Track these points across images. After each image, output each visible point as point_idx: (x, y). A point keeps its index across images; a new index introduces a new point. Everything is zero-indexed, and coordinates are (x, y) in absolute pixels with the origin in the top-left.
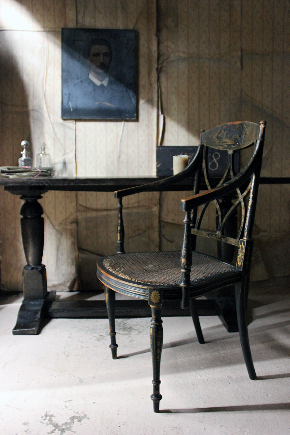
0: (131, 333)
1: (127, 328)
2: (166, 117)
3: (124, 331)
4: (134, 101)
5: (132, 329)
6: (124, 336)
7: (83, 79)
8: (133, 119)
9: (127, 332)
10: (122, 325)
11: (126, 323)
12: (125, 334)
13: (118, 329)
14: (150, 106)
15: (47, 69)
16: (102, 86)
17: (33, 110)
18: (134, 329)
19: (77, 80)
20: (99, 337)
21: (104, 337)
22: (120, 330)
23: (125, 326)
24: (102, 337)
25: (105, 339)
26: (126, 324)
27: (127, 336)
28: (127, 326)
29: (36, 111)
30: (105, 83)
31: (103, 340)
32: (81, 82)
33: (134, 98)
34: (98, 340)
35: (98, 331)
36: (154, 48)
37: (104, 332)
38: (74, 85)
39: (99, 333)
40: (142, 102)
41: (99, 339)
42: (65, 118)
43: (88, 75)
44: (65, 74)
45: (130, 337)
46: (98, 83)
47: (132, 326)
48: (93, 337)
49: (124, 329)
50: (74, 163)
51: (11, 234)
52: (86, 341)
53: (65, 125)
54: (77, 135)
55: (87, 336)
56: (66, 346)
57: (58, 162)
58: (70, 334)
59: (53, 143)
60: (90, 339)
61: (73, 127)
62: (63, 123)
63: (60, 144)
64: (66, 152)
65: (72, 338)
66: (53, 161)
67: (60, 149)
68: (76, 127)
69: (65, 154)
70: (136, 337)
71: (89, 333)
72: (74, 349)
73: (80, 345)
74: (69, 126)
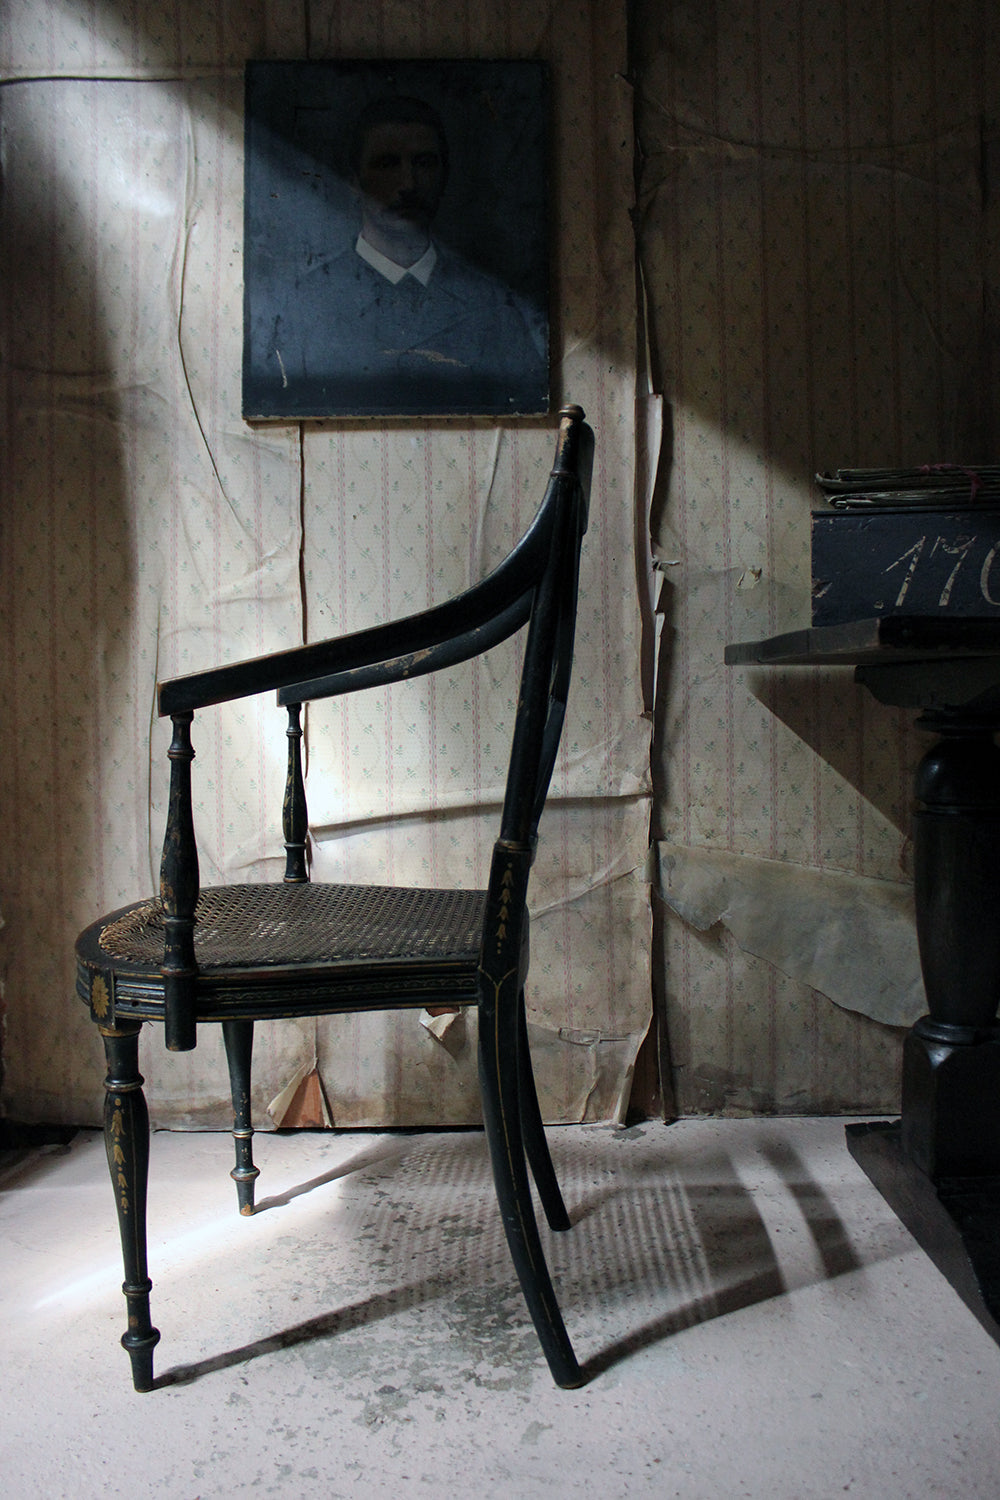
0: (536, 1372)
1: (514, 1346)
2: (674, 403)
3: (497, 1365)
4: (540, 343)
5: (538, 1350)
6: (498, 1395)
7: (330, 258)
8: (538, 415)
9: (515, 1373)
10: (488, 1321)
11: (512, 1313)
12: (502, 1385)
13: (473, 1349)
14: (607, 365)
15: (189, 224)
16: (409, 282)
17: (133, 389)
19: (309, 263)
20: (376, 1400)
21: (402, 1401)
22: (480, 1359)
23: (508, 1332)
24: (392, 1398)
25: (403, 1413)
26: (511, 1319)
27: (511, 1396)
28: (514, 1331)
29: (145, 391)
30: (422, 272)
31: (396, 1423)
32: (325, 268)
33: (543, 331)
34: (372, 1420)
35: (375, 1362)
36: (622, 130)
37: (402, 1367)
38: (297, 284)
39: (379, 1374)
40: (572, 347)
41: (379, 1411)
42: (260, 417)
43: (355, 241)
44: (260, 239)
45: (527, 1400)
46: (393, 273)
48: (350, 1397)
50: (298, 601)
51: (42, 891)
52: (308, 1428)
53: (258, 447)
54: (309, 485)
55: (317, 1395)
56: (208, 1460)
57: (233, 598)
58: (243, 1379)
59: (211, 520)
60: (334, 1416)
61: (294, 448)
62: (252, 437)
63: (240, 523)
64: (265, 556)
65: (246, 1402)
66: (213, 593)
67: (241, 542)
68: (305, 450)
69: (261, 564)
70: (557, 1405)
71: (331, 1370)
72: (243, 1485)
73: (278, 1457)
74: (277, 451)
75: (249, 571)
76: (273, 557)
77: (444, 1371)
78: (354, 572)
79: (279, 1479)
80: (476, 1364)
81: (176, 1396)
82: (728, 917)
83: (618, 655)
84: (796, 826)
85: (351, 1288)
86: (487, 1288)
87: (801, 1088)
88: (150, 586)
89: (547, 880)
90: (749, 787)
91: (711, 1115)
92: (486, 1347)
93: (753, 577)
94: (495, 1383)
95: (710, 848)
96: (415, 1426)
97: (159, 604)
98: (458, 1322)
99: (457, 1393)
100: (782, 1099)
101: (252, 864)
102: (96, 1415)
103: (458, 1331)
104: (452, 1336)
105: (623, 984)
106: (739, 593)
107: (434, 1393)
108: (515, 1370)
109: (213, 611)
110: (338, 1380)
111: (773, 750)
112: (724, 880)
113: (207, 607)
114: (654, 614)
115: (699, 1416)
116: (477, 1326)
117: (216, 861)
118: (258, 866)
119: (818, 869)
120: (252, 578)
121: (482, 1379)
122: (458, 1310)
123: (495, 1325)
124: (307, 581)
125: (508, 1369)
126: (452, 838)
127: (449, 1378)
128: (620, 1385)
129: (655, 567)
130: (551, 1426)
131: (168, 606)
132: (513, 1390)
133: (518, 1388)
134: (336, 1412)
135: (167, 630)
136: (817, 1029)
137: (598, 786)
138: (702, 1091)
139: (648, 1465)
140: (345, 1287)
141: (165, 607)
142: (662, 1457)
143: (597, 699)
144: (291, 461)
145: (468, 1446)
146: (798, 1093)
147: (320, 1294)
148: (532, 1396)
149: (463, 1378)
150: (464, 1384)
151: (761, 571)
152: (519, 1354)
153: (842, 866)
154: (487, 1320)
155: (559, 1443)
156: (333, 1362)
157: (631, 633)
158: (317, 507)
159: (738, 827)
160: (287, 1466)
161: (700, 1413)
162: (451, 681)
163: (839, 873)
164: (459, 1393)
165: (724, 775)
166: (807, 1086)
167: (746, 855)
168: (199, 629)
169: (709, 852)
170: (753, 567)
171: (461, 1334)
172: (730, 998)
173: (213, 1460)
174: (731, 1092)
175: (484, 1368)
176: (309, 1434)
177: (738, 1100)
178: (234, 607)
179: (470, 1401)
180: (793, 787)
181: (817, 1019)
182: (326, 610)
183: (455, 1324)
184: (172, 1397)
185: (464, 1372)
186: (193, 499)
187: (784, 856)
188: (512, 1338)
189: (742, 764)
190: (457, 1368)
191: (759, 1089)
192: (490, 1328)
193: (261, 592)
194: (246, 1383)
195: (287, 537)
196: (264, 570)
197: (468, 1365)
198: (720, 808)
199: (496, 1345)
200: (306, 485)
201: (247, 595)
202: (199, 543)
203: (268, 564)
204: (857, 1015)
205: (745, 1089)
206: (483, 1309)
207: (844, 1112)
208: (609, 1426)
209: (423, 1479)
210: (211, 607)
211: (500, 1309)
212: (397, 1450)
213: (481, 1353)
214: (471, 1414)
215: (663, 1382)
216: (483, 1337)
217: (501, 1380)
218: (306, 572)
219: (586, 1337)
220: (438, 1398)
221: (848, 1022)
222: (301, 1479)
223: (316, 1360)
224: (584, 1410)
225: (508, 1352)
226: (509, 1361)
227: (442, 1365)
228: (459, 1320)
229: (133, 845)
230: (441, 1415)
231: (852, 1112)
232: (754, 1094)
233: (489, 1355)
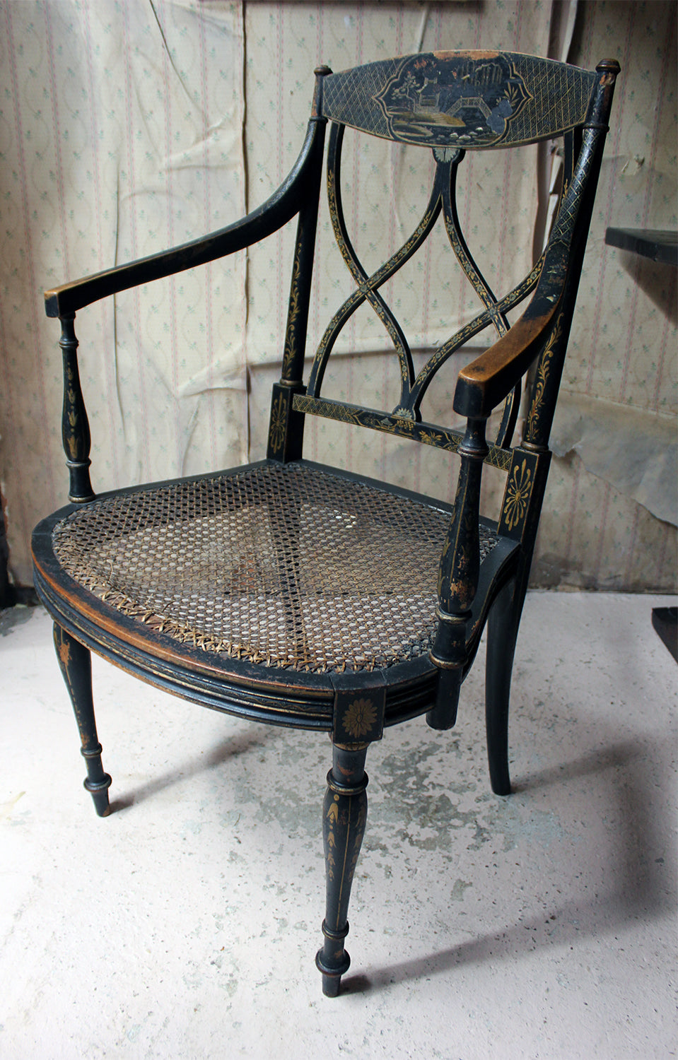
0: (452, 832)
1: (433, 807)
3: (423, 826)
5: (451, 812)
6: (428, 854)
9: (437, 833)
10: (410, 783)
11: (426, 776)
12: (428, 845)
13: (403, 810)
18: (457, 815)
22: (410, 820)
23: (426, 794)
26: (426, 782)
27: (437, 856)
28: (431, 793)
47: (449, 794)
49: (424, 810)
50: (241, 170)
51: (30, 412)
52: (292, 884)
53: (204, 21)
54: (251, 60)
55: (294, 853)
56: (224, 914)
57: (183, 165)
58: (236, 838)
59: (162, 90)
60: (310, 873)
61: (236, 24)
62: (198, 10)
63: (188, 93)
64: (211, 126)
65: (243, 860)
66: (165, 160)
67: (190, 113)
68: (247, 24)
69: (208, 134)
70: (473, 864)
71: (301, 830)
72: (254, 937)
73: (275, 911)
74: (222, 25)
75: (197, 141)
76: (219, 128)
77: (385, 831)
78: (290, 144)
79: (279, 931)
80: (407, 824)
81: (190, 854)
82: (580, 447)
83: (513, 228)
84: (642, 379)
85: (303, 750)
86: (404, 751)
87: (617, 574)
88: (109, 153)
89: (440, 411)
90: (609, 345)
91: (549, 589)
92: (412, 809)
93: (637, 165)
94: (424, 842)
95: (572, 392)
96: (371, 883)
97: (118, 169)
98: (388, 784)
99: (397, 852)
100: (602, 580)
101: (202, 393)
102: (133, 872)
103: (389, 792)
104: (385, 798)
105: (493, 492)
106: (622, 179)
107: (380, 851)
108: (437, 830)
109: (165, 176)
110: (308, 839)
111: (633, 316)
112: (581, 418)
113: (160, 173)
114: (548, 194)
115: (577, 877)
116: (402, 787)
117: (172, 390)
118: (206, 394)
119: (655, 413)
120: (200, 147)
121: (414, 838)
122: (386, 772)
123: (415, 787)
124: (249, 152)
125: (431, 829)
126: (366, 375)
127: (388, 837)
128: (516, 846)
129: (553, 151)
130: (471, 884)
131: (126, 172)
132: (438, 849)
133: (440, 847)
134: (311, 869)
135: (125, 193)
136: (636, 533)
137: (488, 339)
138: (544, 573)
139: (547, 922)
140: (297, 749)
141: (123, 172)
142: (556, 915)
143: (492, 265)
144: (234, 36)
145: (413, 901)
146: (615, 577)
147: (280, 756)
148: (453, 855)
149: (399, 838)
150: (401, 843)
151: (643, 161)
152: (438, 815)
153: (673, 411)
154: (407, 783)
155: (479, 900)
156: (301, 822)
157: (526, 210)
158: (258, 82)
159: (597, 375)
160: (283, 919)
161: (578, 875)
162: (371, 244)
163: (671, 417)
164: (398, 850)
165: (590, 334)
166: (622, 572)
167: (600, 399)
168: (154, 192)
169: (571, 395)
170: (638, 155)
171: (391, 796)
172: (573, 506)
173: (228, 913)
174: (566, 574)
175: (413, 829)
176: (293, 889)
177: (570, 580)
178: (184, 173)
179: (408, 859)
180: (644, 346)
181: (637, 525)
182: (265, 178)
183: (385, 786)
184: (187, 854)
185: (399, 832)
186: (145, 70)
187: (630, 401)
188: (430, 801)
189: (606, 326)
190: (393, 828)
191: (586, 573)
192: (412, 789)
193: (208, 161)
194: (240, 842)
195: (231, 110)
196: (210, 140)
197: (400, 825)
198: (584, 360)
199: (420, 806)
200: (248, 60)
201: (194, 163)
202: (152, 112)
203: (213, 134)
204: (667, 524)
205: (576, 572)
206: (404, 772)
207: (646, 591)
208: (514, 884)
209: (385, 932)
210: (164, 173)
211: (417, 772)
212: (361, 905)
213: (409, 814)
214: (411, 871)
215: (547, 845)
216: (409, 798)
217: (428, 839)
218: (248, 143)
219: (485, 800)
220: (384, 856)
221: (659, 528)
222: (295, 931)
223: (288, 821)
224: (493, 869)
225: (429, 813)
226: (431, 822)
227: (382, 825)
228: (389, 782)
229: (103, 376)
230: (389, 872)
231: (652, 592)
232: (583, 577)
233: (414, 816)
